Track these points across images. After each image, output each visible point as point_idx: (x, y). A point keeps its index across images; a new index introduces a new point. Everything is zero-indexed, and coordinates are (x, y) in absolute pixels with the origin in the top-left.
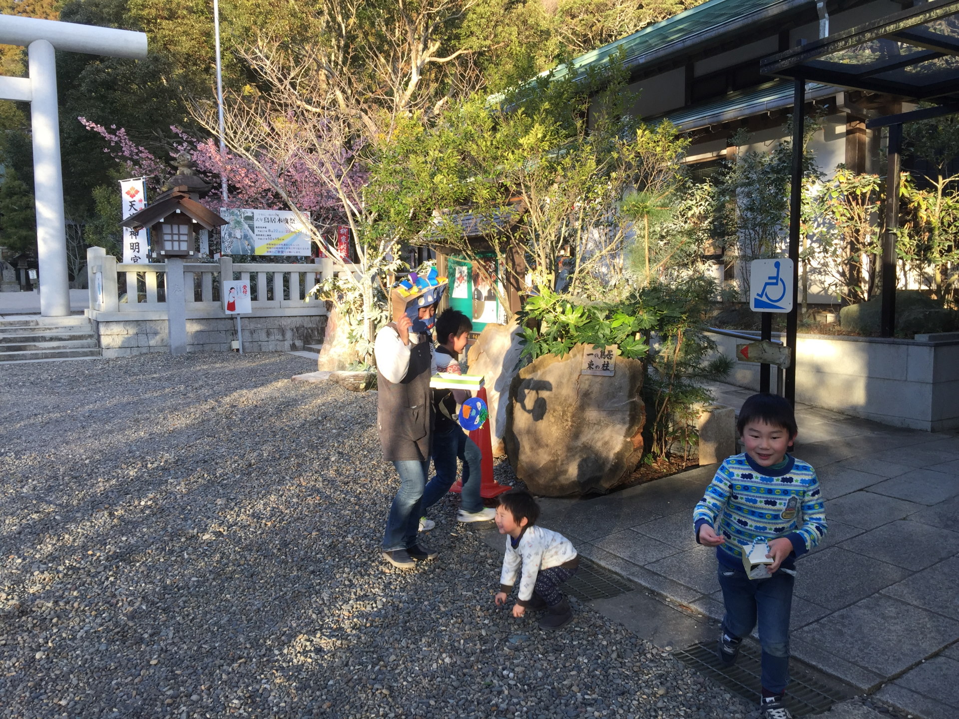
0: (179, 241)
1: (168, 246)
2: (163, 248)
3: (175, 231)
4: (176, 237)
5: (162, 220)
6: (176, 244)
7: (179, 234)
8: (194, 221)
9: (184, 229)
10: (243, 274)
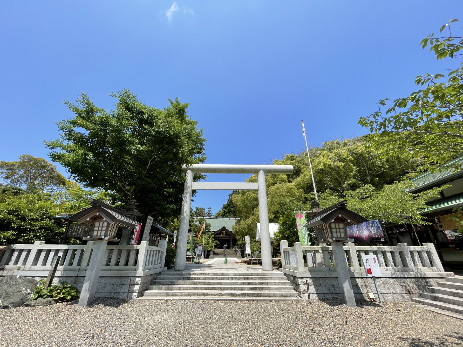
0: (340, 232)
1: (335, 234)
2: (332, 236)
3: (337, 227)
4: (338, 230)
5: (333, 221)
8: (349, 221)
9: (341, 225)
10: (361, 252)
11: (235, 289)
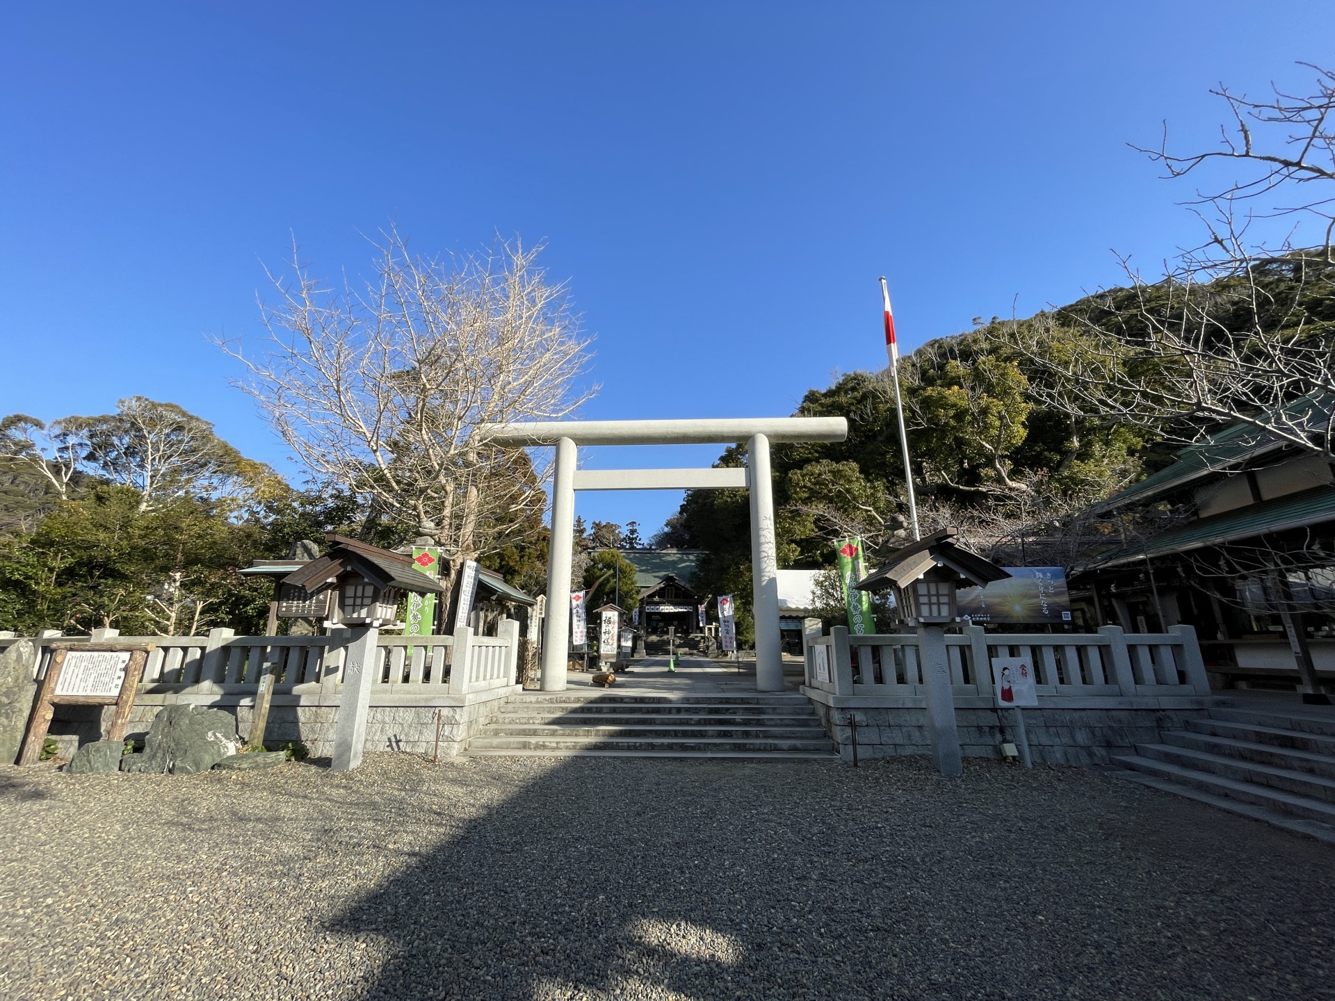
0: (939, 604)
1: (925, 610)
2: (919, 613)
3: (933, 591)
4: (934, 599)
5: (921, 577)
6: (935, 608)
7: (938, 595)
8: (962, 576)
9: (944, 588)
10: (999, 649)
11: (685, 734)
